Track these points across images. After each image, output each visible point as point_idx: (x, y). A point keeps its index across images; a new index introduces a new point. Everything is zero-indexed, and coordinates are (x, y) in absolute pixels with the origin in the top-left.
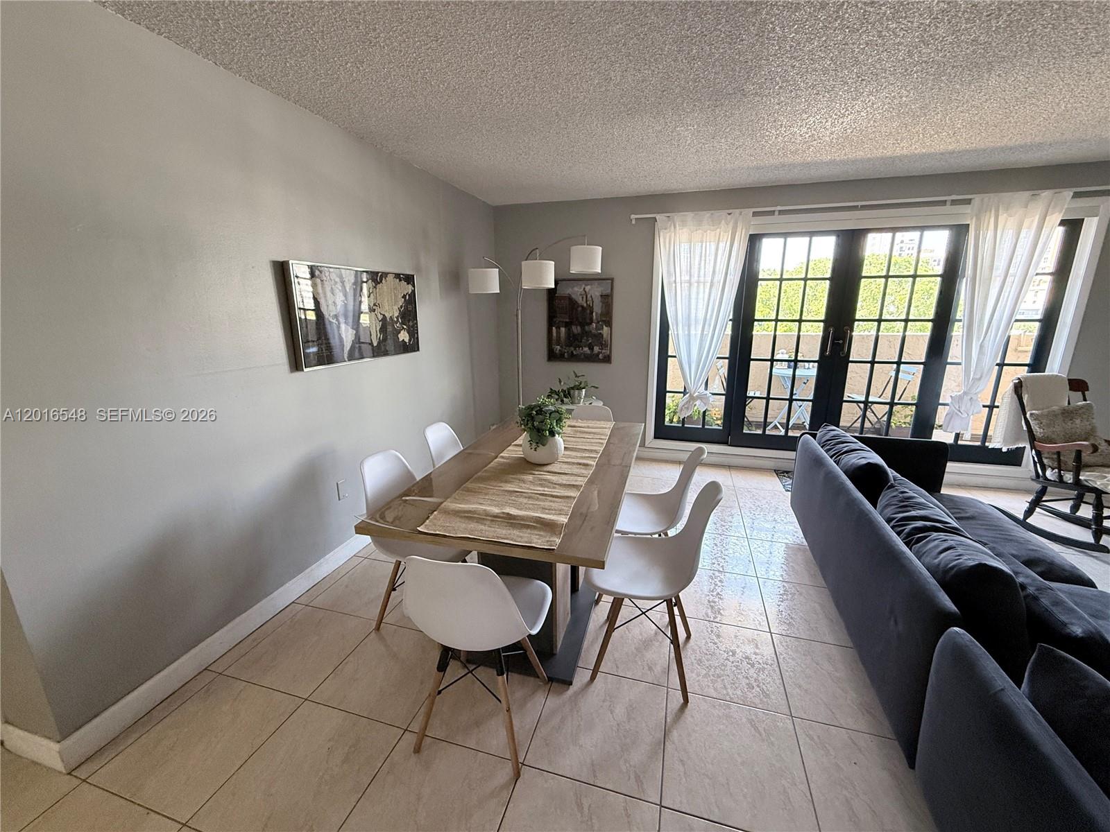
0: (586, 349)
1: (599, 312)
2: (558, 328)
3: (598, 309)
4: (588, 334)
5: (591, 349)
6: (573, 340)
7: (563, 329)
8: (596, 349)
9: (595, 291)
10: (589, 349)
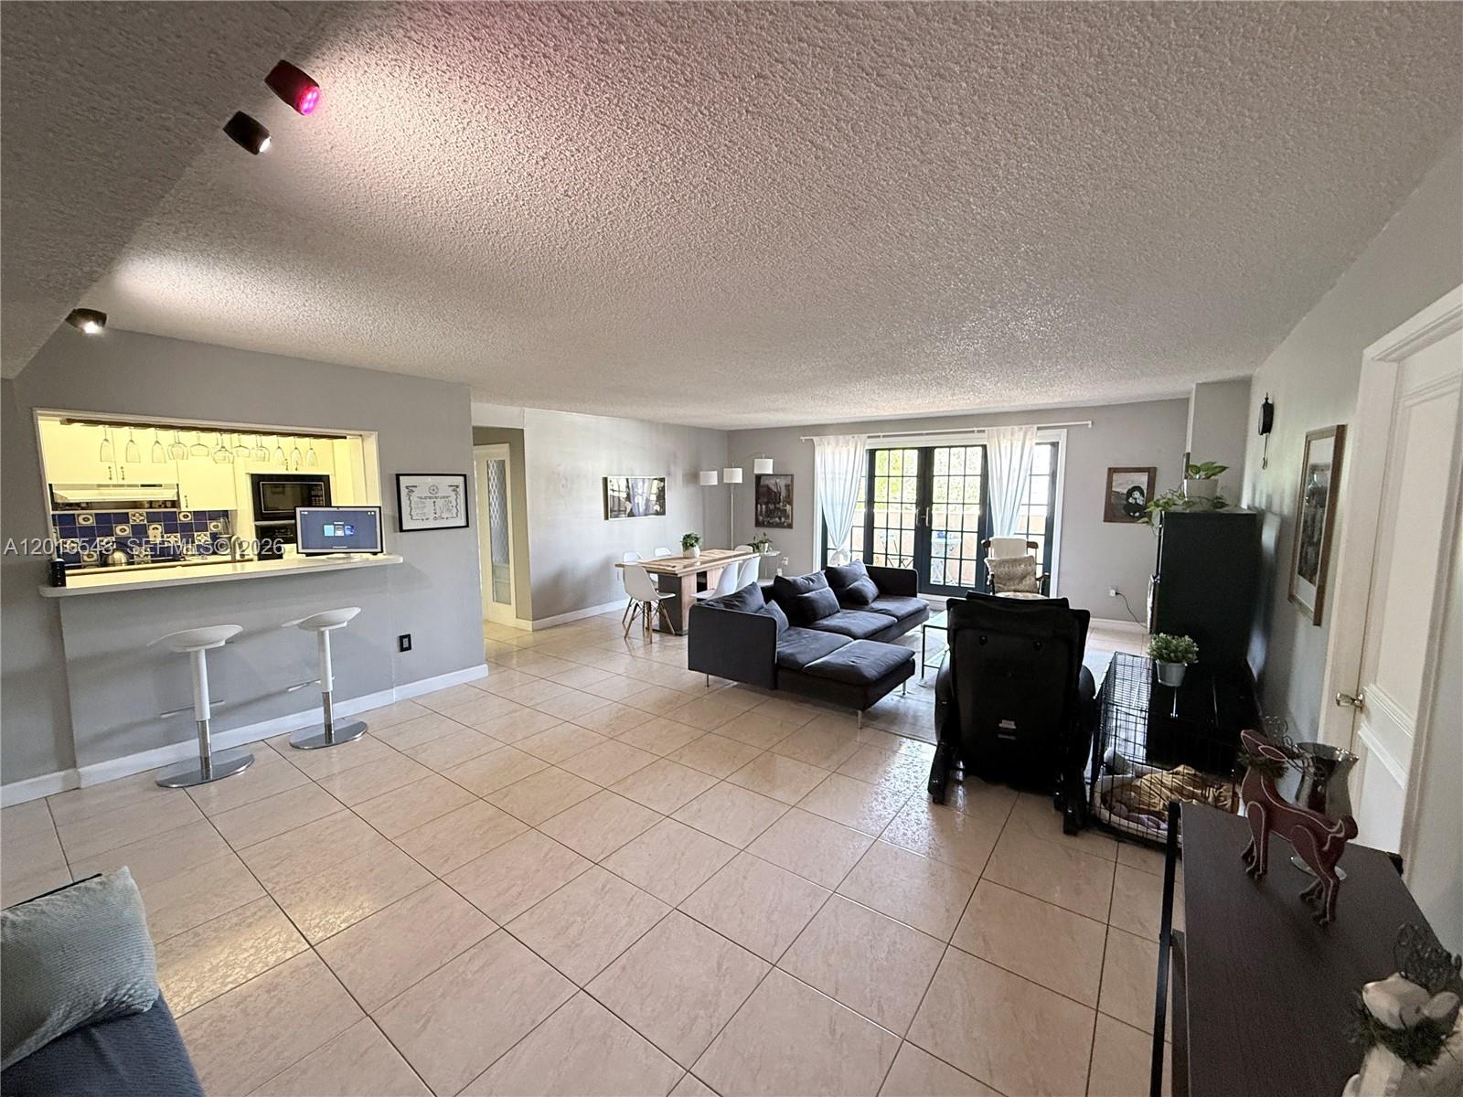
0: (777, 519)
2: (761, 506)
3: (783, 494)
4: (779, 510)
6: (770, 513)
7: (764, 507)
8: (783, 519)
9: (782, 482)
10: (780, 519)
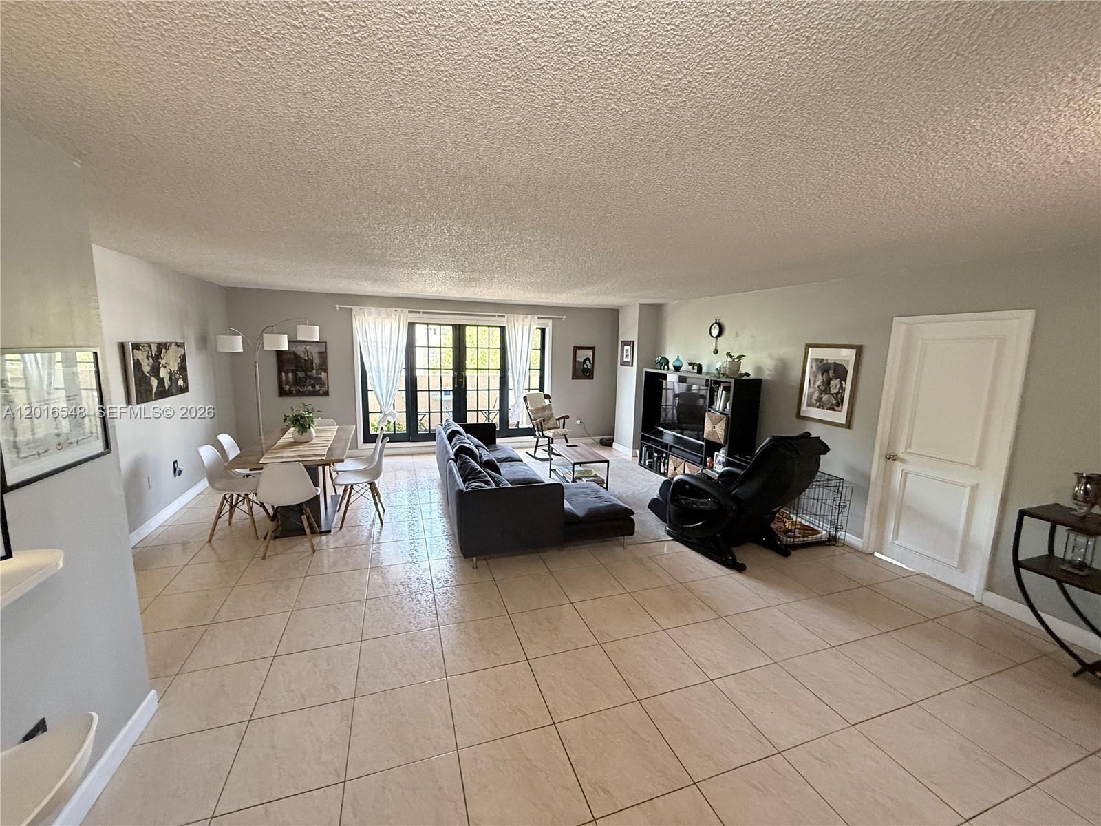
0: (309, 387)
1: (318, 363)
2: (286, 374)
3: (316, 361)
4: (311, 377)
5: (313, 386)
6: (298, 382)
7: (290, 375)
8: (317, 388)
9: (314, 350)
10: (312, 387)
